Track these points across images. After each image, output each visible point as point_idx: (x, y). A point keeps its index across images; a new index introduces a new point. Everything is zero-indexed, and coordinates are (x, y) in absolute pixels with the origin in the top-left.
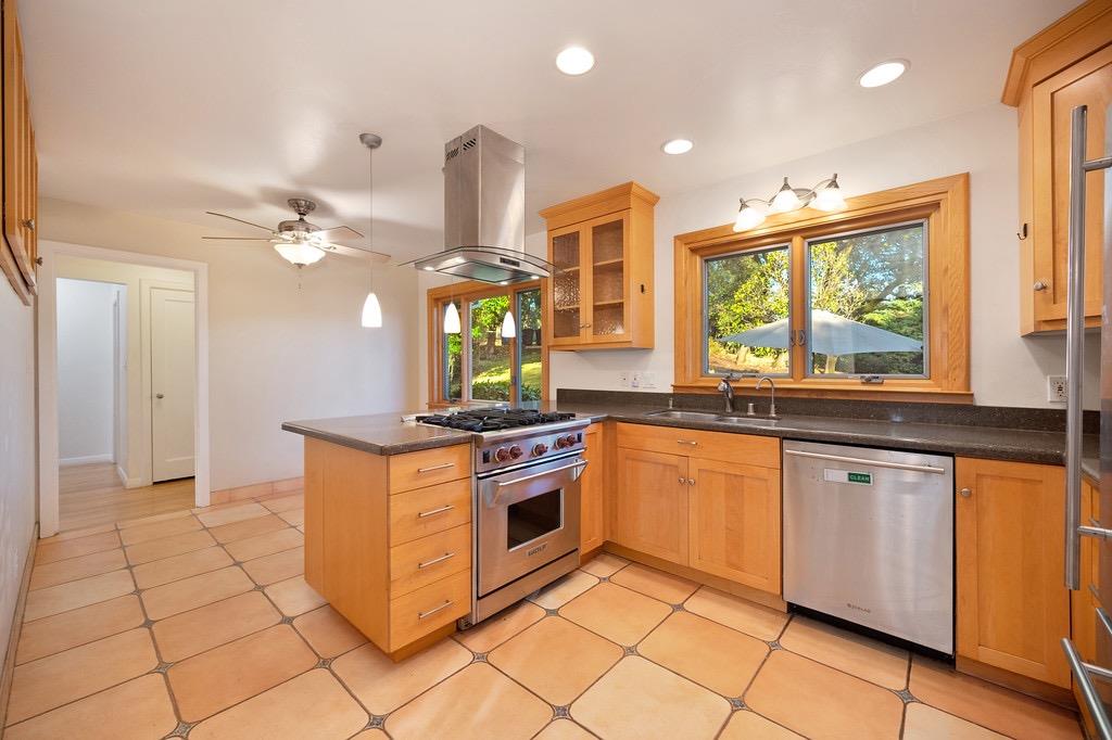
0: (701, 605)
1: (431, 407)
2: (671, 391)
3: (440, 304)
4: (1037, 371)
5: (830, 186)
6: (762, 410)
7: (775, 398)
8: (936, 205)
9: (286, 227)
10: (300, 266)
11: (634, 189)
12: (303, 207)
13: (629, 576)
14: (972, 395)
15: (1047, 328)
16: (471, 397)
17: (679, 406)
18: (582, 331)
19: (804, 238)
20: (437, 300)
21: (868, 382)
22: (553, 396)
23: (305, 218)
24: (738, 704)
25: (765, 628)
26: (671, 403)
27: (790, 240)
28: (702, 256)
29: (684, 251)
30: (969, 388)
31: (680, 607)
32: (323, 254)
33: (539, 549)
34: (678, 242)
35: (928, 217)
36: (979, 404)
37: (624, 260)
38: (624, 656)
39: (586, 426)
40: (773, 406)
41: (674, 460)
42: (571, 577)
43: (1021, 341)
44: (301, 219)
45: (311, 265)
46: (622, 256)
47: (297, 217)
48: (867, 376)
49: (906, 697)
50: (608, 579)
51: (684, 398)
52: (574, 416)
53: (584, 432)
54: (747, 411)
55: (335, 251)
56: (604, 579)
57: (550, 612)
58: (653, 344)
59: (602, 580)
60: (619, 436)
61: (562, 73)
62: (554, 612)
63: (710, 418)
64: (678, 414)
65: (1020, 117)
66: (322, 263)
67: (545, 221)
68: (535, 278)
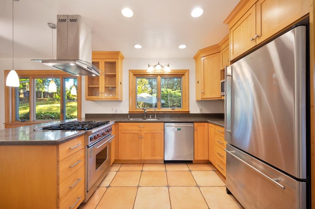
0: (147, 168)
2: (128, 113)
4: (197, 107)
5: (168, 66)
6: (153, 117)
7: (156, 114)
8: (184, 75)
11: (120, 53)
13: (124, 168)
14: (189, 111)
15: (202, 99)
16: (35, 119)
17: (131, 117)
18: (100, 94)
19: (160, 76)
21: (173, 109)
22: (83, 116)
24: (168, 187)
25: (161, 168)
26: (129, 116)
27: (157, 76)
28: (136, 77)
29: (132, 74)
30: (189, 110)
31: (142, 171)
33: (103, 168)
34: (130, 71)
35: (182, 77)
36: (190, 113)
38: (138, 189)
40: (156, 116)
41: (137, 132)
43: (196, 102)
46: (116, 73)
48: (173, 108)
49: (190, 171)
50: (119, 171)
51: (132, 115)
52: (109, 122)
54: (150, 117)
56: (118, 171)
57: (108, 187)
59: (117, 172)
60: (119, 127)
61: (121, 14)
62: (109, 186)
63: (141, 120)
64: (132, 119)
65: (196, 62)
68: (94, 75)
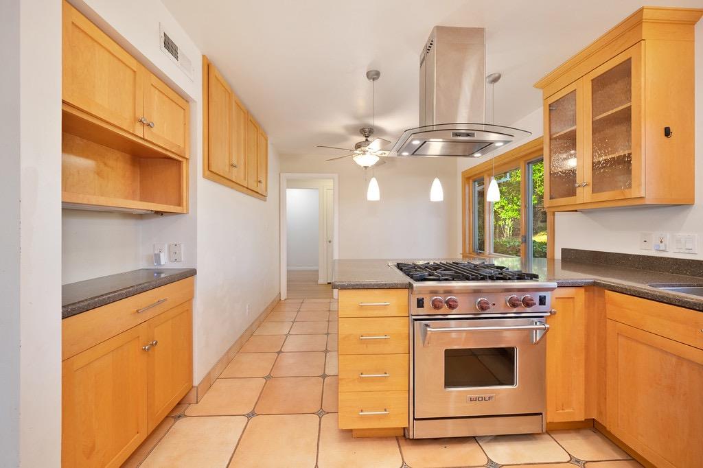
1: (464, 257)
3: (471, 182)
9: (358, 146)
10: (366, 167)
12: (368, 132)
16: (493, 251)
18: (579, 191)
20: (469, 178)
22: (558, 255)
23: (368, 139)
32: (378, 159)
33: (482, 398)
37: (633, 104)
39: (552, 289)
42: (536, 439)
44: (367, 140)
45: (372, 166)
46: (630, 101)
47: (364, 139)
53: (548, 295)
55: (386, 155)
56: (578, 461)
57: (491, 464)
58: (693, 200)
60: (608, 306)
66: (378, 165)
67: (540, 93)
